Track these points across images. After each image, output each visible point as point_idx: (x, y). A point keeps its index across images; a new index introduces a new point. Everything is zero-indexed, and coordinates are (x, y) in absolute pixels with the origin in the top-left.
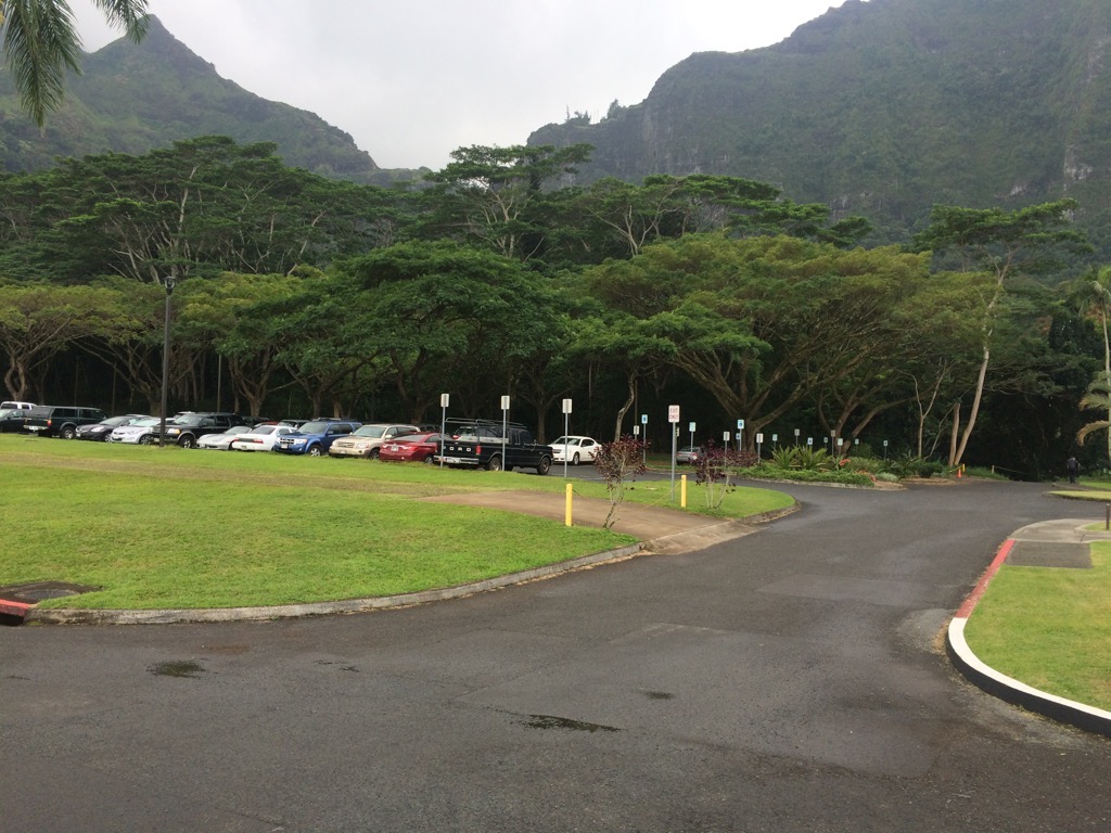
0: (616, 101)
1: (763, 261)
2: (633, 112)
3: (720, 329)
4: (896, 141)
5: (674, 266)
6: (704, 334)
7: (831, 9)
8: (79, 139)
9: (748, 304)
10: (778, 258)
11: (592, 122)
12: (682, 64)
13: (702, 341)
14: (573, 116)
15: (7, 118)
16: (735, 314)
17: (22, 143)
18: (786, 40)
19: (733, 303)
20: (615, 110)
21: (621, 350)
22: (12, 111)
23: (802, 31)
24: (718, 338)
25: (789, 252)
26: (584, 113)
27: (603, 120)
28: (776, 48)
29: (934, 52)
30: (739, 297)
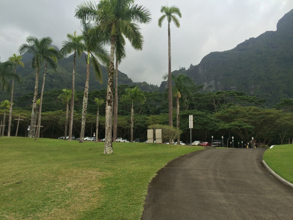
0: (192, 64)
1: (250, 112)
2: (196, 67)
3: (245, 125)
4: (266, 72)
5: (233, 113)
6: (243, 126)
7: (246, 40)
8: (65, 78)
9: (250, 120)
10: (253, 111)
11: (186, 70)
12: (208, 55)
13: (243, 127)
14: (181, 68)
15: (50, 74)
16: (247, 122)
17: (54, 80)
18: (235, 48)
19: (247, 120)
20: (191, 66)
21: (229, 129)
22: (51, 72)
23: (239, 46)
24: (246, 126)
25: (255, 110)
26: (184, 67)
27: (189, 69)
28: (232, 50)
29: (274, 49)
30: (247, 119)
